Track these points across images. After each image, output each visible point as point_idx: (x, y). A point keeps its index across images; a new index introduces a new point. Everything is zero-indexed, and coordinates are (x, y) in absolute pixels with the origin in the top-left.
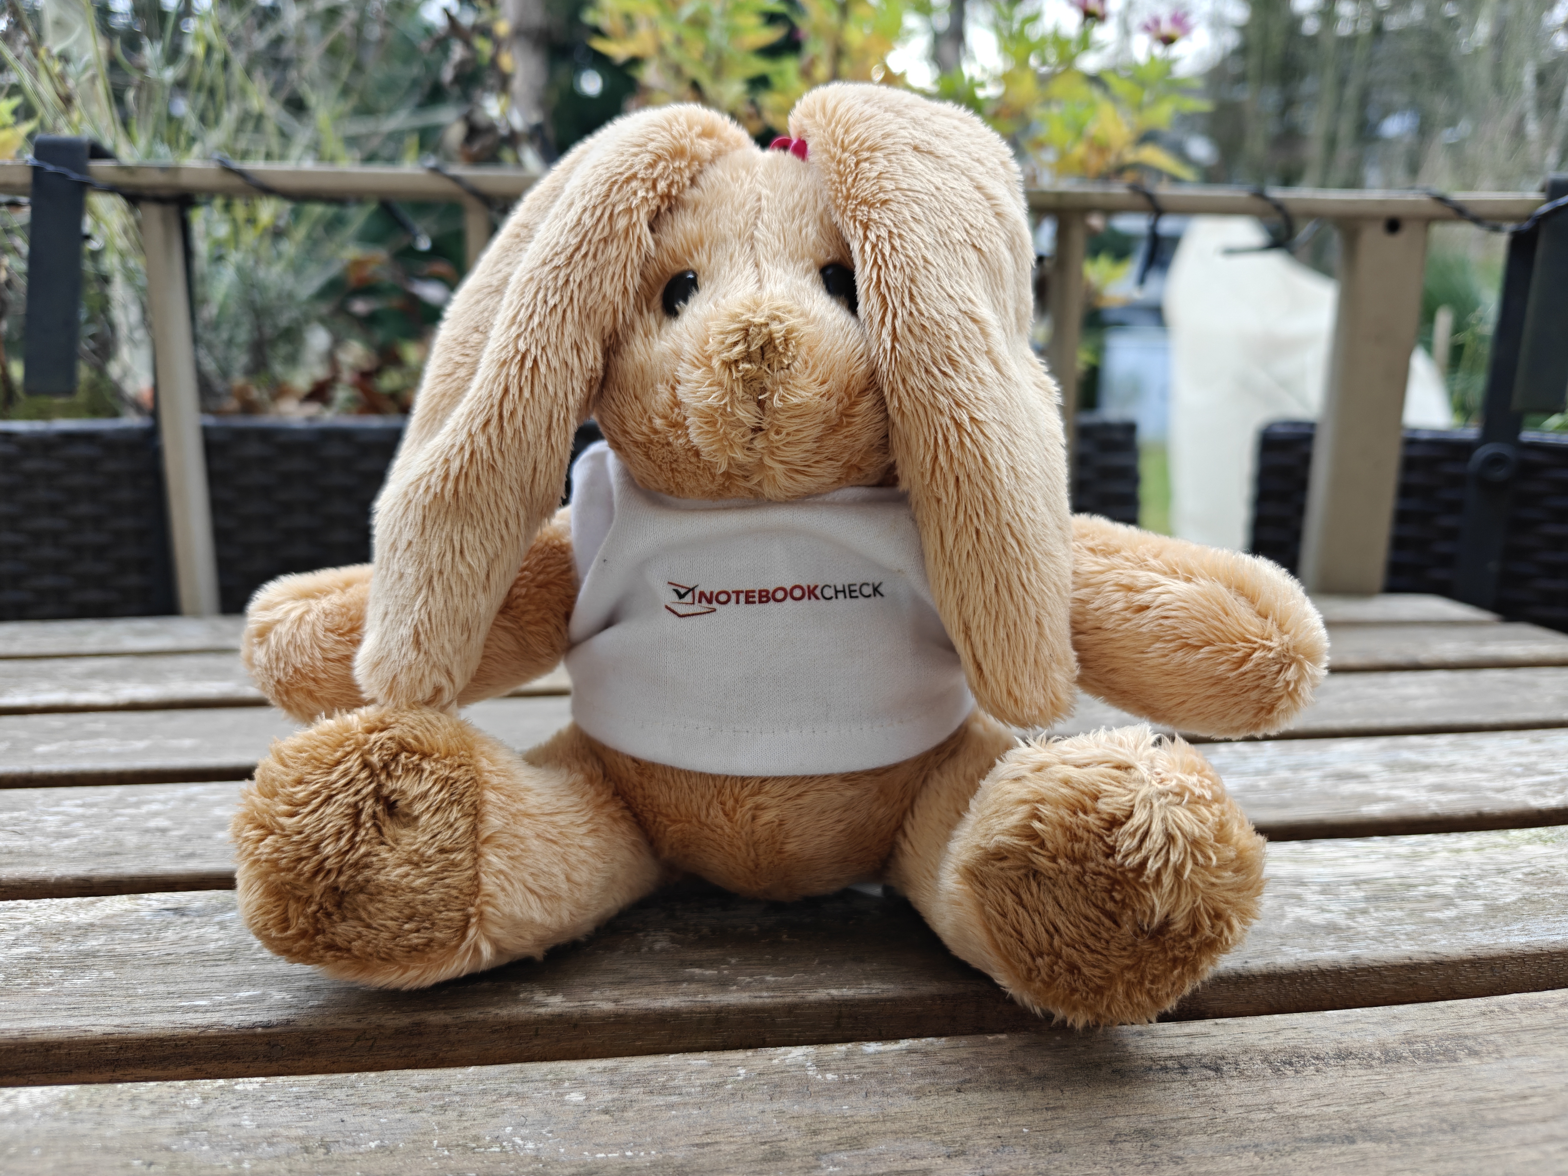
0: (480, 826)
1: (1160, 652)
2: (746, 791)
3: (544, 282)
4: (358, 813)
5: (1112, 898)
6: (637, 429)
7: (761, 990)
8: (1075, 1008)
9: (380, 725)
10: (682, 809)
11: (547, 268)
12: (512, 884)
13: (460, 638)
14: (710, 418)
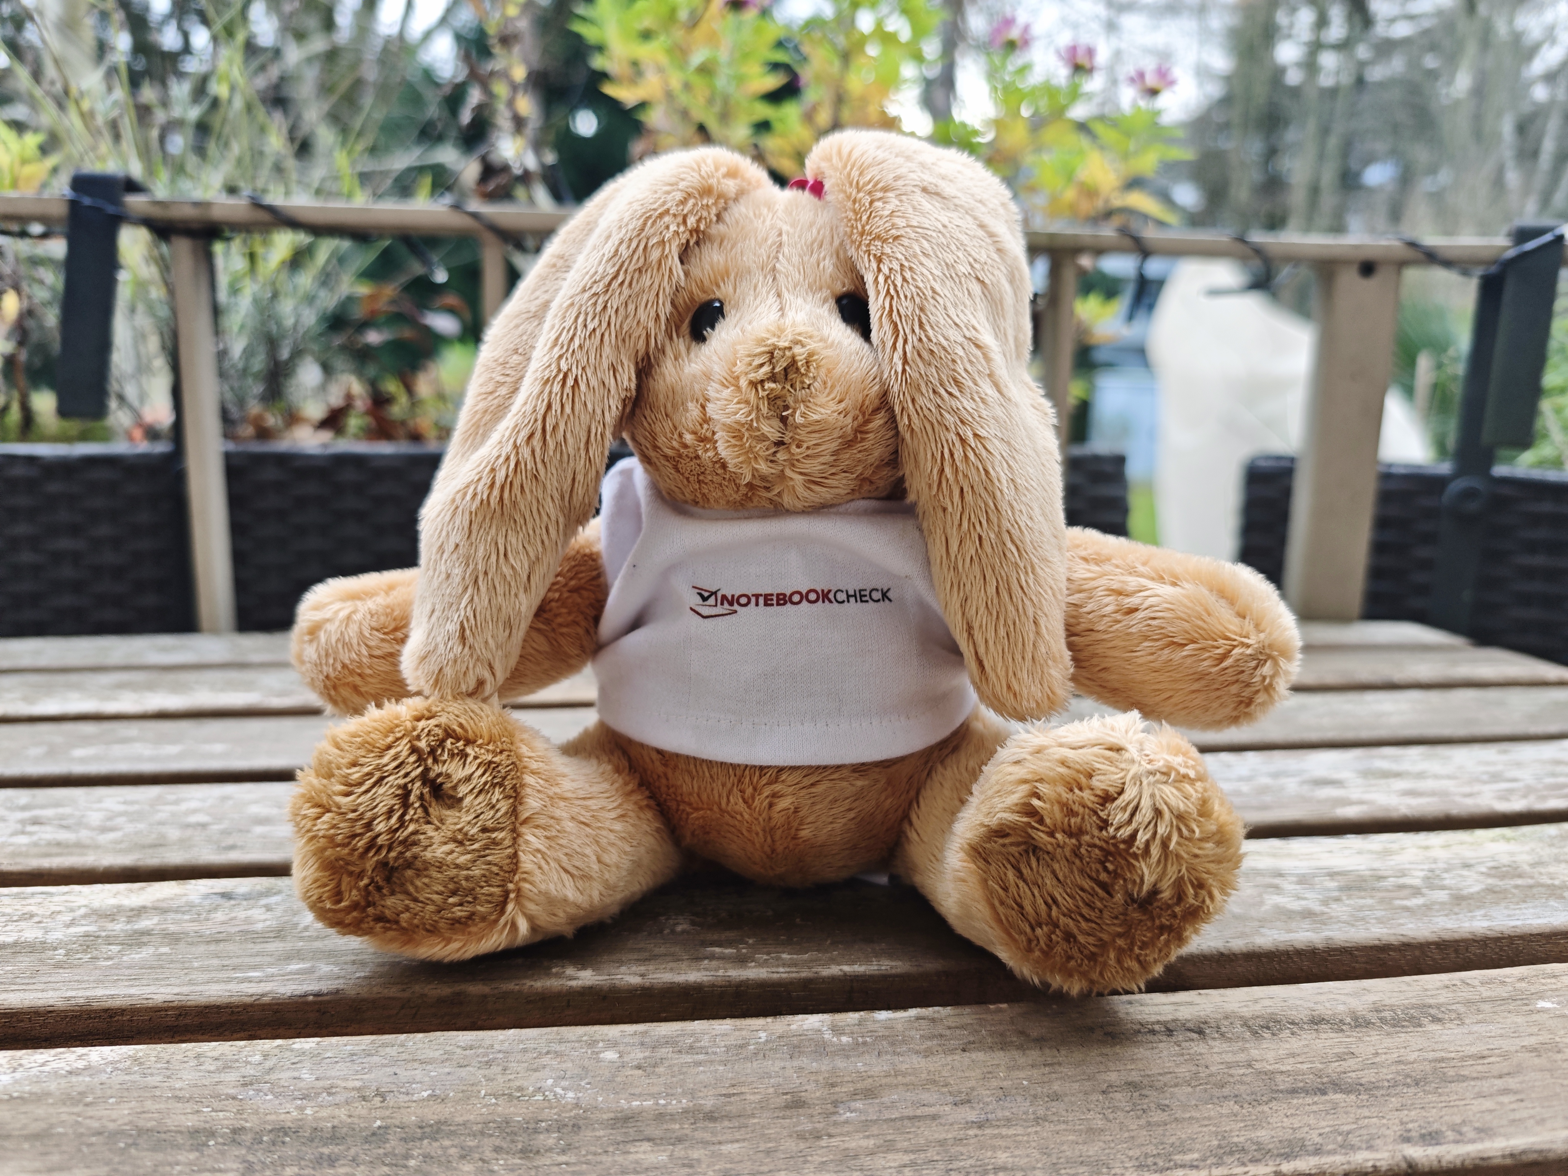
0: (520, 808)
1: (1149, 651)
2: (764, 780)
3: (584, 308)
4: (407, 793)
5: (1106, 869)
6: (667, 443)
7: (778, 966)
8: (1071, 975)
9: (427, 714)
10: (704, 797)
11: (587, 295)
12: (548, 863)
13: (502, 635)
14: (736, 433)
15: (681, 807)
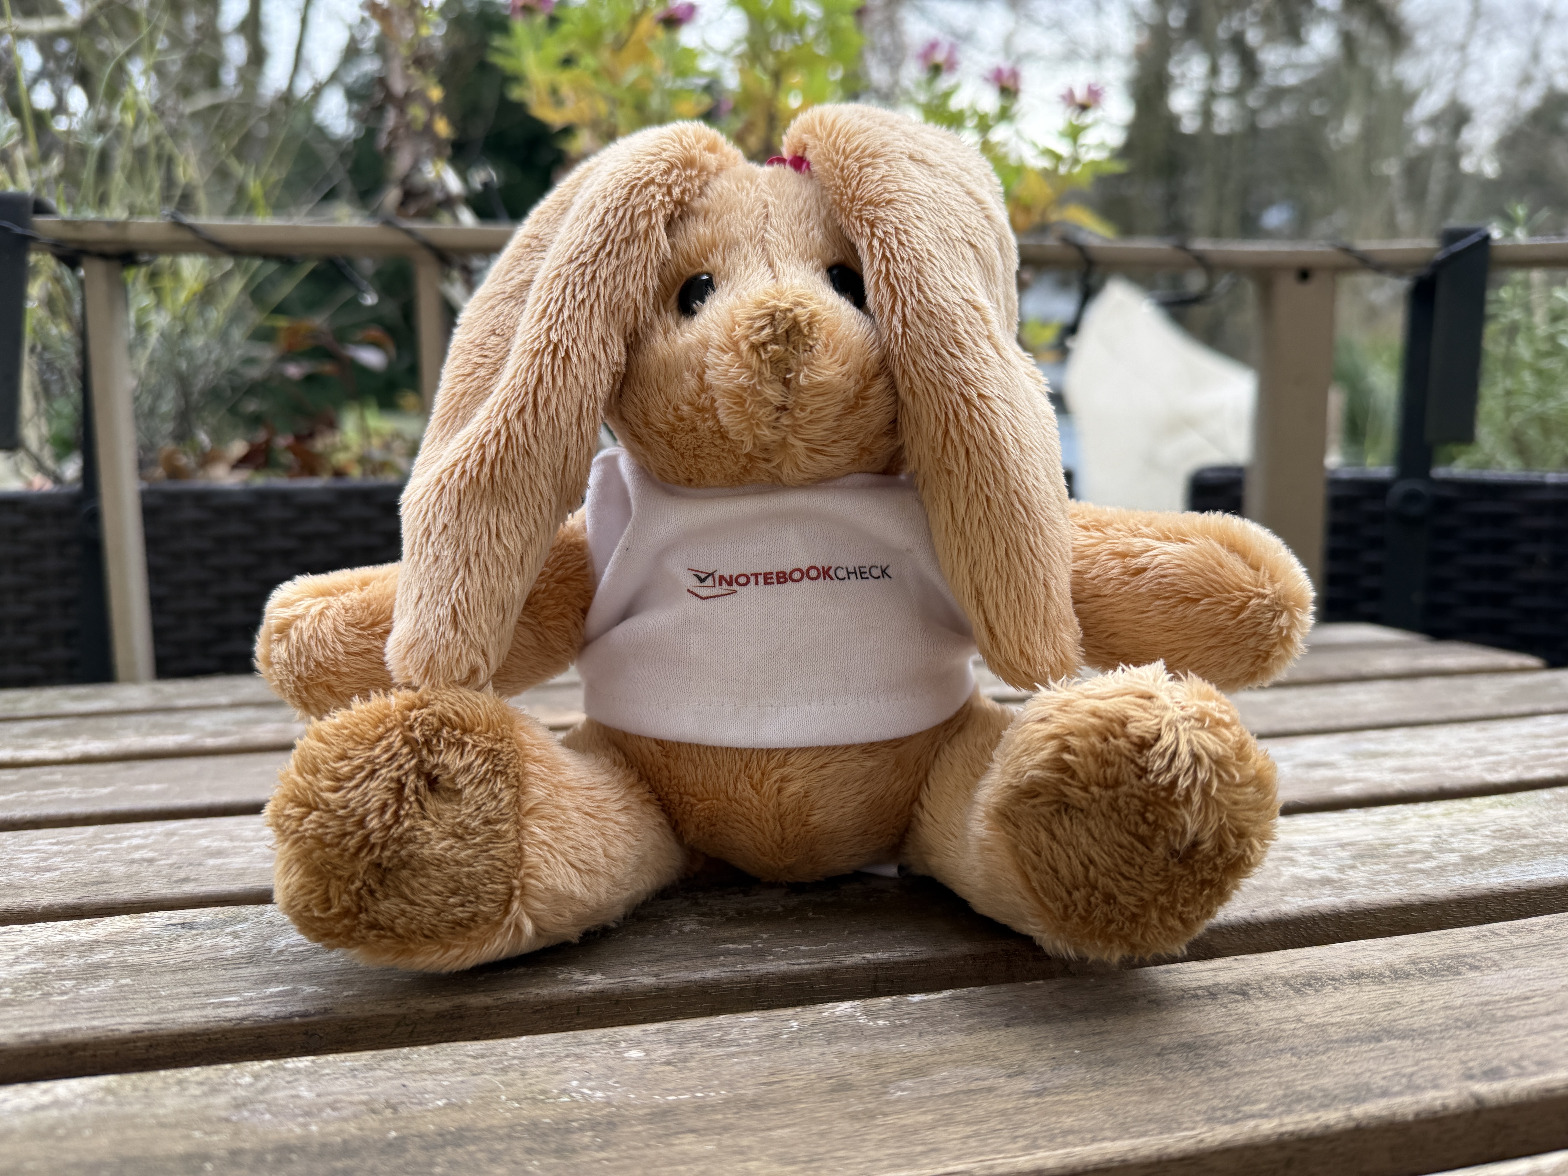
0: (523, 798)
1: (1161, 609)
2: (773, 764)
3: (571, 279)
4: (402, 786)
5: (1145, 820)
6: (660, 417)
7: (798, 958)
8: (1111, 942)
9: (418, 704)
10: (710, 786)
11: (574, 265)
12: (554, 856)
13: (495, 619)
14: (738, 397)
15: (685, 799)
